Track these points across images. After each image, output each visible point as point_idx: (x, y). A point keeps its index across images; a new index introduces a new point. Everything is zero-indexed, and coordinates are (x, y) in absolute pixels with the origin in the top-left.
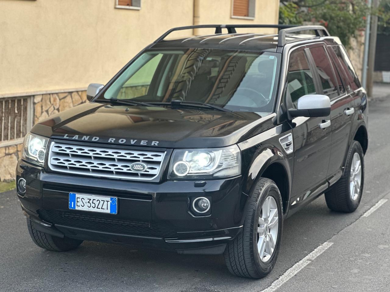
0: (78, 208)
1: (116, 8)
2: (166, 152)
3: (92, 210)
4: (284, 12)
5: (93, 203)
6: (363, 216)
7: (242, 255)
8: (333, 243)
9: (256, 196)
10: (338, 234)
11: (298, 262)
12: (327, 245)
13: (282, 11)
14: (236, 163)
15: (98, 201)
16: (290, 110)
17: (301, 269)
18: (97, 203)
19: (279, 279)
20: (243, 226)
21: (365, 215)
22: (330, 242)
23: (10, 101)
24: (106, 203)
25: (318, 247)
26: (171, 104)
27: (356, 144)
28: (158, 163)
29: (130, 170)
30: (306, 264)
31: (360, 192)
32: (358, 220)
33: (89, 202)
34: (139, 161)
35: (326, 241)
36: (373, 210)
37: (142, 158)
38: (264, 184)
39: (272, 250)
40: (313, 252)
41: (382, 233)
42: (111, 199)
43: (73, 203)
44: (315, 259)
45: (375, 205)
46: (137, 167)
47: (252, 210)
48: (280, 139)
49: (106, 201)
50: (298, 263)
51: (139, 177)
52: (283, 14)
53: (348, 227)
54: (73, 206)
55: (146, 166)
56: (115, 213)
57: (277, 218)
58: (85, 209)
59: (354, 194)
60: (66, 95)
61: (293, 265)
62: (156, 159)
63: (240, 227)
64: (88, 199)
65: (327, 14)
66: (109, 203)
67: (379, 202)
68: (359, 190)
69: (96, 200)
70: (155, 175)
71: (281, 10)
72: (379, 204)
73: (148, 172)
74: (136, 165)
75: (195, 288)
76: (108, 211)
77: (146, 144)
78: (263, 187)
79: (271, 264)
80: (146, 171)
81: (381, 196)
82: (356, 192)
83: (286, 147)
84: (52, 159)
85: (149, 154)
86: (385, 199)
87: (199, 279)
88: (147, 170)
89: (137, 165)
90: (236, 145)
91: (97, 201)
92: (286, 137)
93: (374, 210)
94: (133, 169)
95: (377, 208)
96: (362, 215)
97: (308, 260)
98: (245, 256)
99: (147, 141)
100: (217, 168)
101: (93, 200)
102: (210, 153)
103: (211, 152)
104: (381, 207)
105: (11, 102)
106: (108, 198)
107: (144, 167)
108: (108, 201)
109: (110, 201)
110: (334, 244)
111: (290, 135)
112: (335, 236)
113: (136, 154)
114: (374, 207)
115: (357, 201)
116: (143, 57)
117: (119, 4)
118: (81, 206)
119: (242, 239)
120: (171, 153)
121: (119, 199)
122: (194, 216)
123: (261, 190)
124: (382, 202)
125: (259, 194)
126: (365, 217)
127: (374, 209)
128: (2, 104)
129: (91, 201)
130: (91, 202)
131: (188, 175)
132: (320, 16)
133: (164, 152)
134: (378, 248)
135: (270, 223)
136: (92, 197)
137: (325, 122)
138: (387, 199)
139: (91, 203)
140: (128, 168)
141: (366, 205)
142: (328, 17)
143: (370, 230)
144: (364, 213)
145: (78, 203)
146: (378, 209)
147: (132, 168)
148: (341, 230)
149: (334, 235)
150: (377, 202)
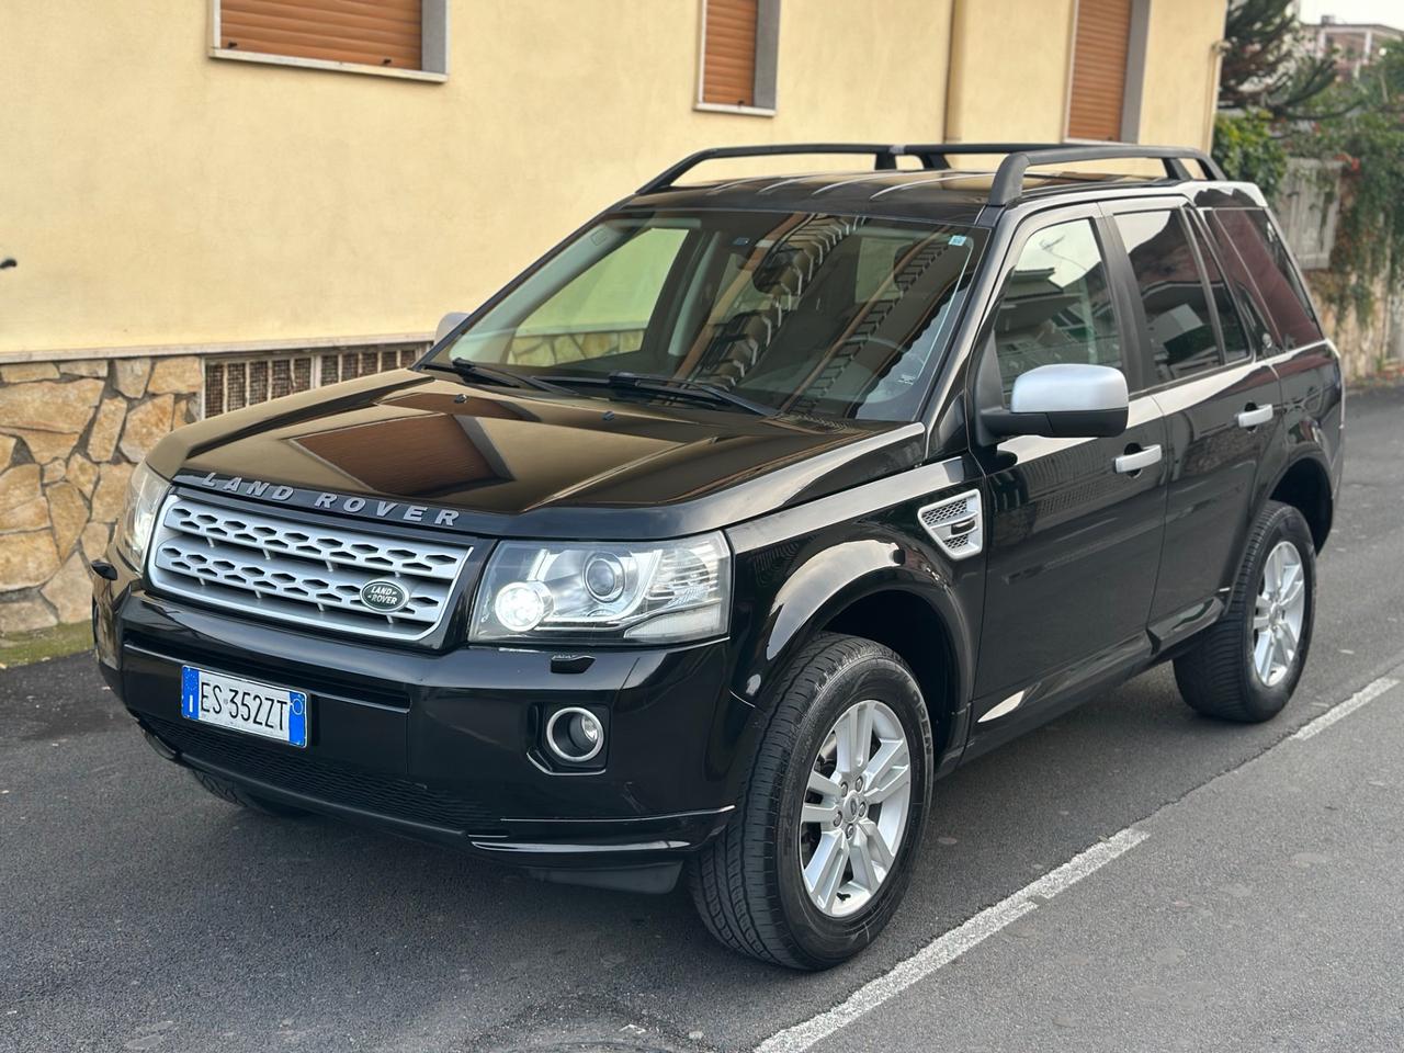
0: (205, 716)
1: (696, 111)
2: (472, 549)
3: (240, 725)
4: (1229, 128)
5: (243, 704)
6: (1294, 736)
7: (741, 897)
8: (1148, 836)
9: (797, 702)
10: (1183, 799)
11: (991, 906)
12: (1125, 840)
13: (1224, 128)
14: (715, 594)
15: (257, 699)
16: (985, 412)
17: (988, 934)
18: (254, 705)
19: (891, 974)
20: (732, 807)
21: (1299, 735)
22: (1141, 829)
23: (360, 357)
24: (277, 706)
25: (1090, 851)
26: (609, 384)
27: (1282, 515)
28: (443, 583)
29: (359, 602)
30: (1015, 915)
31: (1295, 660)
32: (1269, 753)
33: (232, 701)
34: (391, 574)
35: (1127, 827)
36: (1336, 715)
37: (398, 565)
38: (841, 660)
39: (881, 874)
40: (1066, 865)
41: (1329, 805)
42: (293, 696)
43: (191, 697)
44: (1055, 897)
45: (1349, 698)
46: (382, 592)
47: (778, 752)
48: (921, 511)
49: (278, 702)
50: (989, 909)
51: (391, 627)
52: (1225, 135)
53: (1227, 774)
54: (191, 710)
55: (408, 593)
56: (303, 742)
57: (907, 767)
58: (223, 720)
59: (1272, 666)
60: (535, 342)
61: (967, 919)
62: (439, 570)
63: (723, 810)
64: (231, 690)
65: (1363, 139)
66: (286, 708)
67: (1367, 690)
68: (1291, 655)
69: (252, 697)
70: (428, 625)
71: (1220, 125)
72: (1365, 696)
73: (413, 612)
74: (378, 586)
75: (579, 998)
76: (283, 735)
77: (419, 519)
78: (833, 671)
79: (867, 924)
80: (406, 610)
81: (1381, 667)
82: (1279, 658)
83: (951, 536)
84: (161, 549)
85: (422, 554)
86: (1391, 678)
87: (621, 959)
88: (409, 606)
89: (382, 587)
90: (720, 532)
91: (254, 699)
92: (956, 503)
93: (1340, 717)
94: (369, 600)
95: (1353, 709)
96: (1290, 734)
97: (1029, 899)
98: (751, 901)
99: (425, 509)
100: (640, 610)
101: (245, 693)
102: (621, 559)
103: (627, 554)
104: (1366, 706)
105: (364, 359)
106: (282, 694)
107: (400, 596)
108: (282, 703)
109: (288, 701)
110: (1150, 838)
111: (974, 496)
112: (1170, 806)
113: (384, 549)
114: (1344, 705)
115: (1282, 687)
116: (594, 238)
117: (705, 100)
118: (212, 710)
119: (738, 847)
120: (488, 552)
121: (313, 699)
122: (544, 770)
123: (823, 681)
124: (1375, 689)
125: (814, 694)
126: (1298, 741)
127: (1340, 712)
128: (336, 364)
129: (240, 695)
130: (238, 700)
131: (538, 629)
132: (1343, 142)
133: (467, 548)
134: (1293, 864)
135: (871, 788)
136: (243, 685)
137: (1140, 450)
138: (1397, 677)
139: (239, 705)
140: (356, 597)
141: (1319, 697)
142: (1366, 145)
143: (1295, 789)
144: (1302, 725)
145: (205, 699)
146: (1354, 714)
147: (366, 595)
148: (1199, 786)
149: (1167, 803)
150: (1360, 690)
